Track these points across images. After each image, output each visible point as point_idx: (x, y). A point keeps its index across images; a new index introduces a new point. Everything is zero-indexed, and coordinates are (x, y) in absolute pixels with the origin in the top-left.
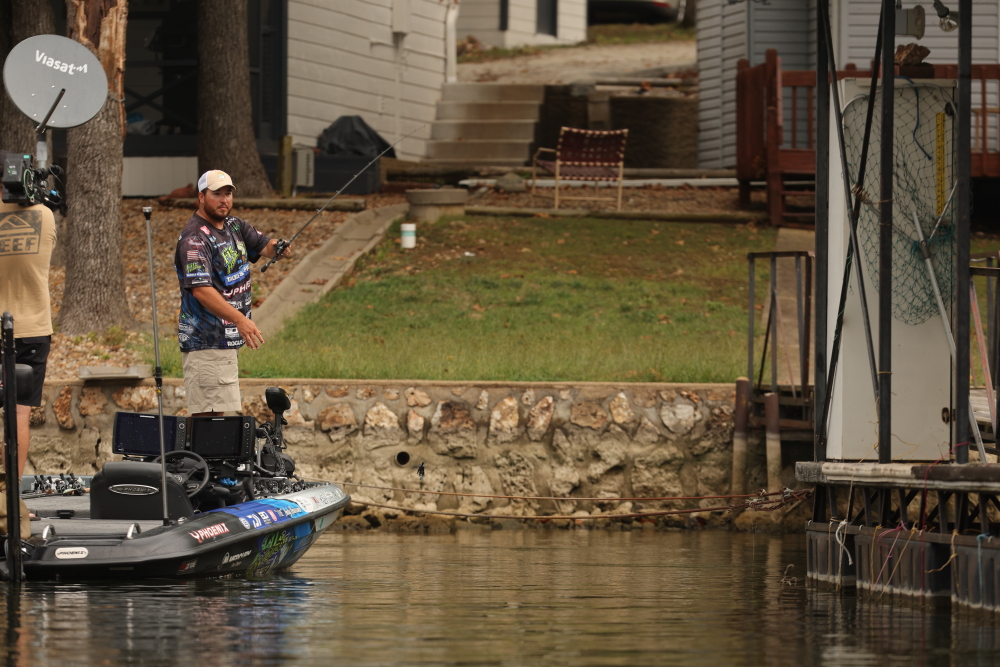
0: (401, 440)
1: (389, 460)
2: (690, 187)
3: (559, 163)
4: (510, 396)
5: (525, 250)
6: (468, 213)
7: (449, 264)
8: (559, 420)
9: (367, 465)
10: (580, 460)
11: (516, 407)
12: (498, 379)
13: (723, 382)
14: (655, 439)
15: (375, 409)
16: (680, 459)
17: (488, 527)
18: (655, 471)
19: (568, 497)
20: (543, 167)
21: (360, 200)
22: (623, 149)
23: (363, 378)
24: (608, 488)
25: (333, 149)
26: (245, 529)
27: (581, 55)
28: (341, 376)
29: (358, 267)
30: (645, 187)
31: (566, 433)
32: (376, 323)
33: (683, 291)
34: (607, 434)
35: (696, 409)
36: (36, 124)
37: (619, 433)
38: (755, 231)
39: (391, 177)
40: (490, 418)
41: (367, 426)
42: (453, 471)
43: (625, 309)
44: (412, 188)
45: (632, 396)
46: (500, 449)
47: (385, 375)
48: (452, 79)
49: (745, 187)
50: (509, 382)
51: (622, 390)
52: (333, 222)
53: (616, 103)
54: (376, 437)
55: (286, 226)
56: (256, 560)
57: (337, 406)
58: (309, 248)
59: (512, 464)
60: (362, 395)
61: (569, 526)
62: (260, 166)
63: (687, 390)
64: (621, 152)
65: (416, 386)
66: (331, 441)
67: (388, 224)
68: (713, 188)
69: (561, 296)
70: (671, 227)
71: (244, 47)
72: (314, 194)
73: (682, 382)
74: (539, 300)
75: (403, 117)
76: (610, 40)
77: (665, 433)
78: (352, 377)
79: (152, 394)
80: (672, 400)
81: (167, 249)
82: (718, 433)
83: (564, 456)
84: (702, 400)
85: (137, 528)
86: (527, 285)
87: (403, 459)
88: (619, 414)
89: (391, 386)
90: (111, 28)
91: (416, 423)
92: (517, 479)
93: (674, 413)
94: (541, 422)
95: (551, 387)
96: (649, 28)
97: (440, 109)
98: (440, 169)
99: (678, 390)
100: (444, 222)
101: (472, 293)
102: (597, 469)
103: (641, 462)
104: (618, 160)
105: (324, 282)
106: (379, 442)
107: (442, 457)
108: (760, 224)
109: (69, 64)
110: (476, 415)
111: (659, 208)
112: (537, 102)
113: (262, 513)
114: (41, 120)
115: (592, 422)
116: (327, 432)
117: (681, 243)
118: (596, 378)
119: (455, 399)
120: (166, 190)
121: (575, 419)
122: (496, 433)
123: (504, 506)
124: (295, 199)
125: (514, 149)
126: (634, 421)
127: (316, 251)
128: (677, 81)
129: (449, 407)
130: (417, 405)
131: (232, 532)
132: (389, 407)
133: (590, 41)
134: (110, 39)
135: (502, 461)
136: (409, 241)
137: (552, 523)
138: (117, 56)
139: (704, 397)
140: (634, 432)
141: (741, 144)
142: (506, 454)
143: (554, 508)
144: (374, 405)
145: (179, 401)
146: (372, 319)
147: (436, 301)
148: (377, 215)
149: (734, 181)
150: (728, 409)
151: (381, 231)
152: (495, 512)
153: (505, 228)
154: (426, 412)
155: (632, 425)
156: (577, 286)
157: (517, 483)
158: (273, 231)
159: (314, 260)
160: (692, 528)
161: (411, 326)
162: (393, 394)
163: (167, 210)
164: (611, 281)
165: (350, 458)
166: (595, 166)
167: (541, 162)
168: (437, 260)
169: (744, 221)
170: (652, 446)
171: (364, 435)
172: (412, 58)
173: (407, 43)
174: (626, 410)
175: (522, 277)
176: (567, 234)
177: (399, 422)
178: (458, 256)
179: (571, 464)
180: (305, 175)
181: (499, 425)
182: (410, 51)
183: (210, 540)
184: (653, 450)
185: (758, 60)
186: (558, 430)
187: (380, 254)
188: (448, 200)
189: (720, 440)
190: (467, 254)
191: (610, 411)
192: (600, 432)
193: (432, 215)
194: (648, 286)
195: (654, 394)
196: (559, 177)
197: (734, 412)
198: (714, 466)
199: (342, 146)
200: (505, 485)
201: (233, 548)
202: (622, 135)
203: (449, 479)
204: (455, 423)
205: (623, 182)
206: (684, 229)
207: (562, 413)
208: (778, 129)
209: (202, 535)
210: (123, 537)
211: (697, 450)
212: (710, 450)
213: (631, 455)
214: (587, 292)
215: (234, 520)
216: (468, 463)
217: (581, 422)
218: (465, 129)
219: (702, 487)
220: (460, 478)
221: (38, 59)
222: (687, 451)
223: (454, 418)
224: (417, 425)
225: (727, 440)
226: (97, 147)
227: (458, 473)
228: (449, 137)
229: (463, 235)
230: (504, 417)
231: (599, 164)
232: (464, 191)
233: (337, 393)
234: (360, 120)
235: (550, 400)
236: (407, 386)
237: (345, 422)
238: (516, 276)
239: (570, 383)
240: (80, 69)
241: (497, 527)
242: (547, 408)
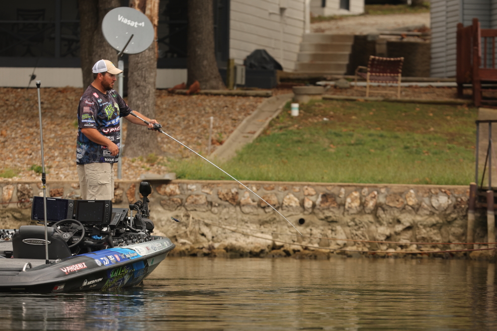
0: (301, 212)
1: (295, 222)
2: (432, 87)
3: (369, 74)
4: (356, 191)
5: (354, 117)
6: (325, 99)
7: (316, 124)
8: (380, 203)
9: (283, 225)
10: (390, 223)
11: (359, 197)
12: (349, 182)
13: (462, 184)
14: (428, 213)
15: (288, 197)
16: (441, 223)
17: (345, 256)
18: (428, 229)
19: (384, 242)
20: (361, 76)
21: (269, 92)
22: (401, 67)
23: (282, 181)
24: (404, 237)
25: (251, 66)
26: (98, 266)
27: (363, 20)
28: (271, 180)
29: (270, 125)
30: (410, 87)
31: (384, 210)
32: (283, 153)
33: (435, 139)
34: (404, 211)
35: (449, 198)
36: (118, 52)
37: (410, 210)
38: (467, 109)
39: (282, 80)
40: (345, 202)
41: (284, 205)
42: (326, 228)
43: (406, 148)
44: (296, 85)
45: (417, 191)
46: (350, 217)
47: (293, 180)
48: (308, 32)
49: (460, 87)
50: (355, 184)
51: (412, 189)
52: (256, 102)
53: (390, 44)
54: (288, 211)
55: (233, 104)
56: (107, 283)
57: (269, 195)
58: (245, 115)
59: (356, 225)
60: (282, 190)
61: (385, 256)
62: (218, 74)
63: (444, 188)
64: (400, 69)
65: (309, 185)
66: (266, 212)
67: (284, 104)
68: (443, 87)
69: (374, 141)
70: (425, 106)
71: (211, 14)
72: (245, 88)
73: (442, 184)
74: (363, 142)
75: (284, 50)
76: (375, 13)
77: (433, 210)
78: (276, 180)
79: (176, 188)
80: (437, 194)
81: (174, 115)
82: (460, 210)
83: (382, 221)
84: (452, 194)
85: (30, 265)
86: (356, 135)
87: (301, 222)
88: (410, 200)
89: (296, 185)
90: (151, 4)
91: (308, 204)
92: (359, 233)
93: (438, 200)
94: (371, 204)
95: (376, 187)
96: (394, 7)
97: (302, 46)
98: (306, 76)
99: (440, 189)
100: (312, 103)
101: (329, 139)
102: (399, 228)
103: (421, 225)
104: (398, 73)
105: (254, 133)
106: (290, 213)
107: (321, 221)
108: (469, 106)
109: (135, 22)
110: (338, 200)
111: (418, 97)
112: (350, 43)
113: (110, 257)
114: (121, 50)
115: (397, 204)
116: (264, 208)
117: (431, 115)
118: (398, 182)
119: (328, 192)
120: (171, 86)
121: (389, 202)
122: (348, 209)
123: (353, 246)
124: (236, 91)
125: (339, 66)
126: (418, 204)
127: (249, 117)
128: (419, 33)
129: (325, 196)
130: (309, 195)
131: (89, 268)
132: (295, 196)
133: (366, 13)
134: (151, 10)
135: (352, 223)
136: (295, 112)
137: (377, 255)
138: (154, 18)
139: (453, 192)
140: (418, 210)
141: (459, 65)
142: (353, 220)
143: (377, 247)
144: (288, 194)
145: (189, 192)
146: (280, 151)
147: (311, 143)
148: (278, 99)
149: (455, 84)
150: (465, 199)
151: (281, 107)
152: (348, 249)
153: (343, 107)
154: (313, 198)
155: (417, 206)
156: (382, 136)
157: (359, 235)
158: (227, 106)
159: (249, 121)
160: (447, 258)
161: (300, 155)
162: (297, 189)
163: (172, 96)
164: (398, 134)
165: (275, 221)
166: (387, 76)
167: (359, 73)
168: (310, 122)
169: (461, 104)
170: (426, 217)
171: (282, 210)
172: (289, 21)
173: (287, 13)
174: (414, 198)
175: (353, 131)
176: (374, 110)
177: (300, 204)
178: (320, 120)
179: (386, 225)
180: (241, 79)
181: (350, 206)
182: (288, 17)
183: (74, 272)
184: (427, 219)
185: (468, 24)
186: (380, 208)
187: (281, 118)
188: (313, 92)
189: (461, 214)
190: (325, 119)
191: (406, 199)
192: (401, 209)
193: (306, 100)
194: (417, 136)
195: (428, 191)
196: (369, 81)
197: (468, 200)
198: (458, 227)
199: (256, 64)
200: (353, 236)
201: (89, 277)
202: (400, 61)
203: (324, 232)
204: (327, 204)
205: (400, 84)
206: (432, 108)
207: (382, 200)
208: (479, 58)
209: (68, 270)
210: (21, 270)
211: (449, 219)
212: (456, 219)
213: (416, 221)
214: (387, 139)
215: (91, 261)
216: (334, 224)
217: (391, 204)
218: (315, 57)
219: (451, 238)
220: (330, 232)
221: (119, 19)
222: (444, 220)
223: (327, 201)
224: (309, 204)
225: (464, 214)
226: (144, 64)
227: (329, 229)
228: (306, 60)
229: (322, 110)
230: (353, 201)
231: (389, 74)
232: (321, 88)
233: (269, 189)
234: (265, 52)
235: (376, 193)
236: (303, 185)
237: (273, 203)
238: (350, 131)
239: (386, 185)
240: (140, 24)
241: (350, 256)
242: (374, 197)
